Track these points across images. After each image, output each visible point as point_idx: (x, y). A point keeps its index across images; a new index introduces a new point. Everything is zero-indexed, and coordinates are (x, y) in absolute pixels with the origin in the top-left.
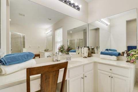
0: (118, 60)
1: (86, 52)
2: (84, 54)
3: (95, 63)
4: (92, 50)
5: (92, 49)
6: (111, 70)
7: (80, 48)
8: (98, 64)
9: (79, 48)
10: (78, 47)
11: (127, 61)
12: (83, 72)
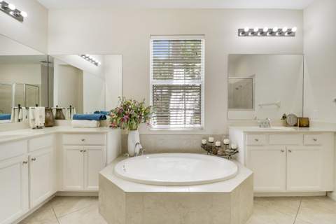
0: (100, 126)
1: (41, 117)
2: (34, 120)
3: (58, 134)
4: (57, 113)
5: (58, 110)
6: (83, 140)
7: (24, 108)
8: (64, 135)
9: (20, 108)
10: (19, 105)
11: (111, 127)
12: (28, 152)
